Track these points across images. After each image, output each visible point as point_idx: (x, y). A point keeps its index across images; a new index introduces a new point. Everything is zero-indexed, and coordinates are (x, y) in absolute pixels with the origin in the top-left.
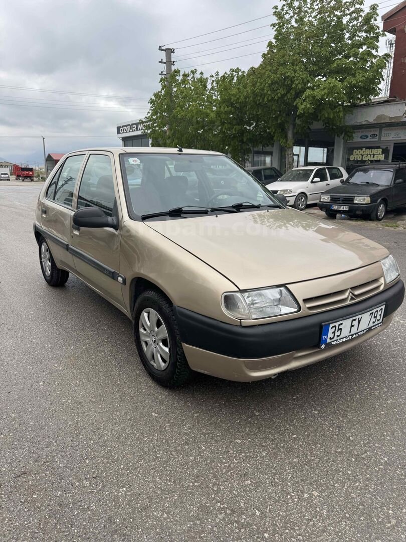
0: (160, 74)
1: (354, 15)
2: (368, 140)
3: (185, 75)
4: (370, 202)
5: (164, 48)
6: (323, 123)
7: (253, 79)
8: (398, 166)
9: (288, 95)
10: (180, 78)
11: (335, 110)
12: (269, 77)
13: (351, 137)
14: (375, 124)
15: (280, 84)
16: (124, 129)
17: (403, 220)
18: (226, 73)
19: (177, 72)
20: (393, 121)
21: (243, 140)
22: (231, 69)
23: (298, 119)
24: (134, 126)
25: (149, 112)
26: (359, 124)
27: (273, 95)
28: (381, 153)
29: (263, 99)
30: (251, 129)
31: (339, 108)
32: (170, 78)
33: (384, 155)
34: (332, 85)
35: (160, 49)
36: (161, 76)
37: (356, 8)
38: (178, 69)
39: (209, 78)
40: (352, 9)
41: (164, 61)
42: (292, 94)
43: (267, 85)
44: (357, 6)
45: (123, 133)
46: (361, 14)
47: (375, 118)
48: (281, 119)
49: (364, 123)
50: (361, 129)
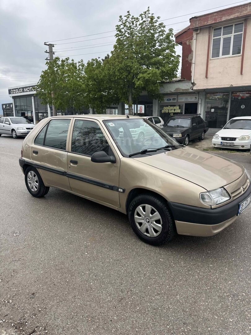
0: (46, 59)
1: (161, 33)
2: (171, 101)
3: (63, 61)
4: (181, 137)
5: (48, 44)
6: (147, 92)
7: (108, 66)
8: (192, 116)
9: (129, 76)
10: (60, 63)
11: (155, 85)
12: (118, 65)
13: (163, 100)
14: (175, 93)
15: (124, 69)
16: (14, 91)
17: (198, 145)
18: (89, 61)
19: (58, 59)
20: (184, 91)
21: (102, 101)
22: (92, 59)
23: (134, 89)
24: (20, 89)
25: (38, 83)
26: (166, 93)
27: (121, 76)
28: (178, 109)
29: (115, 78)
30: (106, 94)
31: (158, 84)
32: (52, 62)
33: (180, 110)
34: (154, 72)
35: (45, 44)
36: (46, 61)
37: (162, 30)
38: (58, 57)
39: (78, 63)
40: (160, 30)
41: (48, 51)
42: (131, 75)
43: (117, 70)
44: (162, 28)
45: (13, 93)
46: (164, 33)
47: (175, 90)
48: (125, 90)
49: (169, 92)
50: (167, 95)
